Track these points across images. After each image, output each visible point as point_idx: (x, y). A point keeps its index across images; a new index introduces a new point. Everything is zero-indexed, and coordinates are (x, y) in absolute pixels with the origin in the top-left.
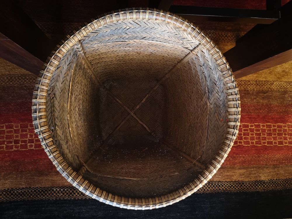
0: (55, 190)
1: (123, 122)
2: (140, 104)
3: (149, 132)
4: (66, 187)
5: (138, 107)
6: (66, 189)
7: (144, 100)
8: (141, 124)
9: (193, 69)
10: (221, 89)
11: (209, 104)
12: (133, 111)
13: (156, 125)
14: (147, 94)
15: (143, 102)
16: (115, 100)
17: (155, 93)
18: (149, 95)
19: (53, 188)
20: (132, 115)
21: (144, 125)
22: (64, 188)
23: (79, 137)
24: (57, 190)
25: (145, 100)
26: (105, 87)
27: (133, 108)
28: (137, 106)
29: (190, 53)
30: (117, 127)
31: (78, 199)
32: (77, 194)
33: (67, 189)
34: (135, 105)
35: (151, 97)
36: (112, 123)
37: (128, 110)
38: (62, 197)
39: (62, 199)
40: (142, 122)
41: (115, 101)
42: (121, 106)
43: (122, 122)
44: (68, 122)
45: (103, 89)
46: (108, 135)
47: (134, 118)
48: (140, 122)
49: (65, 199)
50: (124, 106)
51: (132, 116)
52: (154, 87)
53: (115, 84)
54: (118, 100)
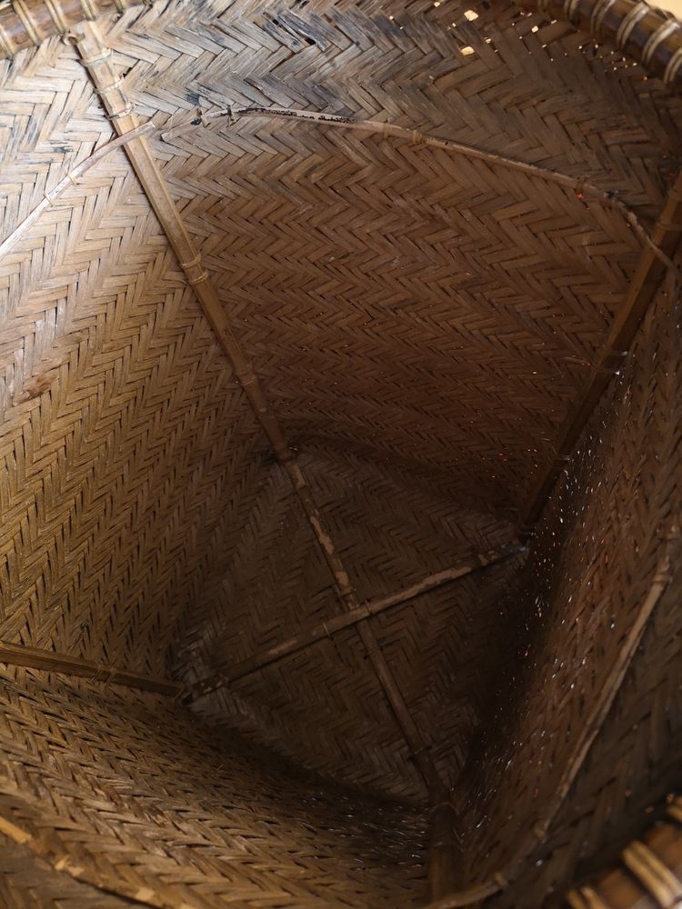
1: (381, 667)
2: (336, 562)
3: (468, 574)
5: (343, 577)
7: (325, 539)
8: (420, 594)
9: (213, 185)
10: (320, 29)
11: (377, 125)
12: (351, 608)
13: (451, 534)
14: (310, 522)
15: (330, 549)
16: (269, 663)
17: (317, 489)
18: (314, 515)
20: (367, 614)
21: (431, 580)
23: (260, 872)
25: (328, 539)
26: (197, 686)
27: (338, 600)
28: (337, 581)
29: (122, 147)
30: (390, 706)
34: (330, 587)
35: (327, 509)
36: (366, 723)
37: (337, 622)
40: (412, 584)
41: (275, 667)
42: (308, 651)
43: (377, 674)
44: (97, 888)
45: (202, 695)
46: (411, 767)
47: (380, 612)
48: (411, 592)
50: (314, 633)
51: (367, 618)
52: (294, 481)
53: (207, 634)
54: (274, 652)
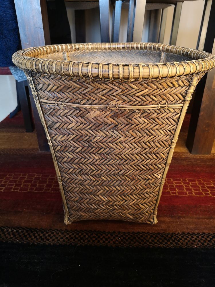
0: (6, 230)
4: (21, 227)
6: (20, 230)
19: (4, 228)
22: (18, 228)
24: (7, 230)
31: (33, 243)
32: (33, 237)
33: (23, 230)
38: (11, 239)
39: (10, 242)
49: (14, 242)
